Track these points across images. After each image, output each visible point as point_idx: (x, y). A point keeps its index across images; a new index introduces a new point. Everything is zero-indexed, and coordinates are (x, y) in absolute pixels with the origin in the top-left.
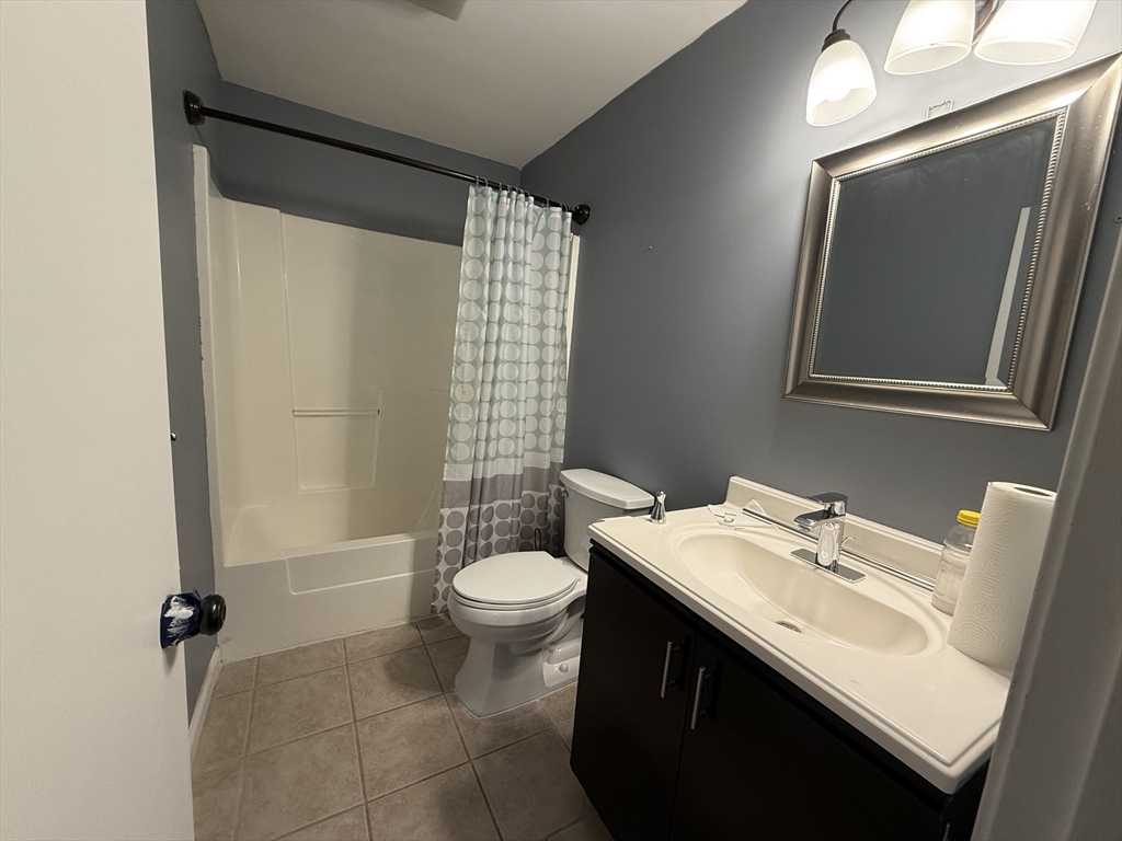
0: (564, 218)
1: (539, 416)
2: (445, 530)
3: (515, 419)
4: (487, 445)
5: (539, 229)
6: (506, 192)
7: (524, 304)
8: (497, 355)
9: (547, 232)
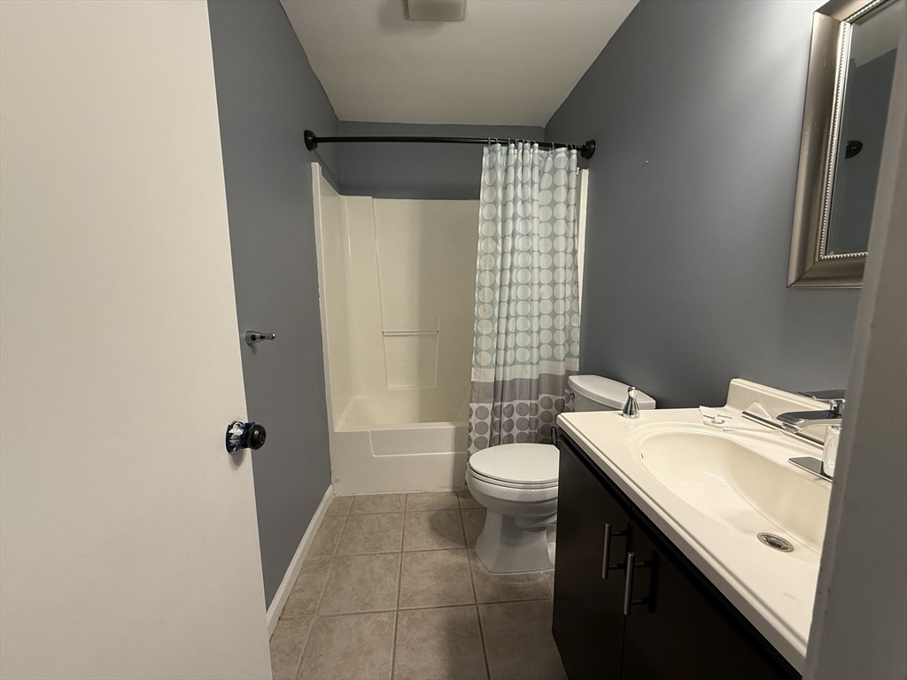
0: (569, 156)
1: (553, 329)
2: (474, 420)
3: (529, 332)
4: (505, 353)
5: (547, 169)
6: (513, 145)
7: (533, 235)
8: (511, 279)
9: (554, 171)
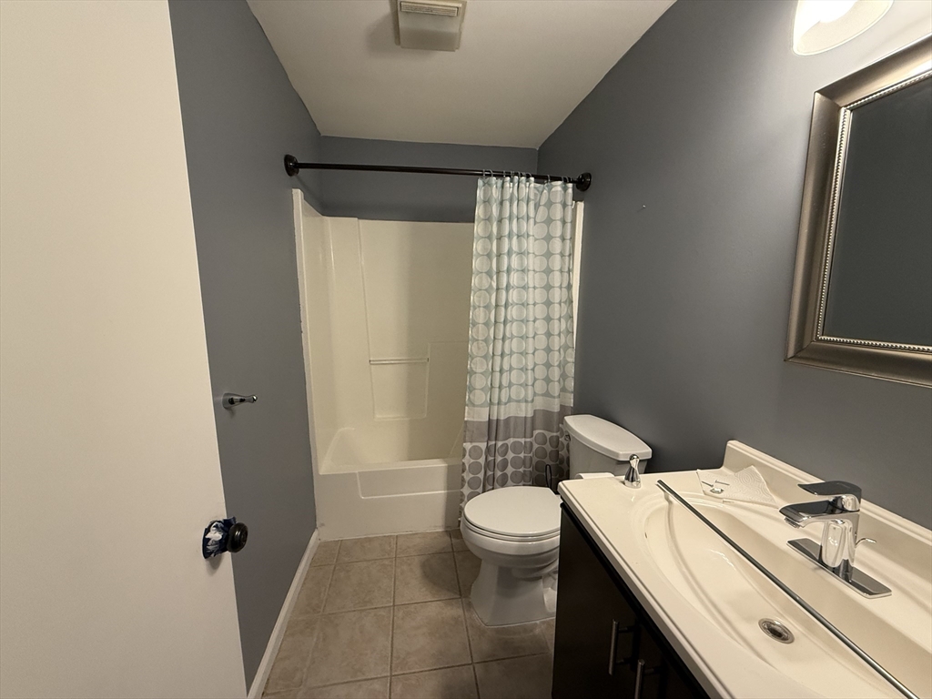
0: (565, 189)
1: (548, 365)
2: (467, 460)
3: (524, 370)
4: (500, 392)
5: (543, 202)
6: (508, 178)
7: (528, 270)
8: (506, 316)
9: (550, 204)
